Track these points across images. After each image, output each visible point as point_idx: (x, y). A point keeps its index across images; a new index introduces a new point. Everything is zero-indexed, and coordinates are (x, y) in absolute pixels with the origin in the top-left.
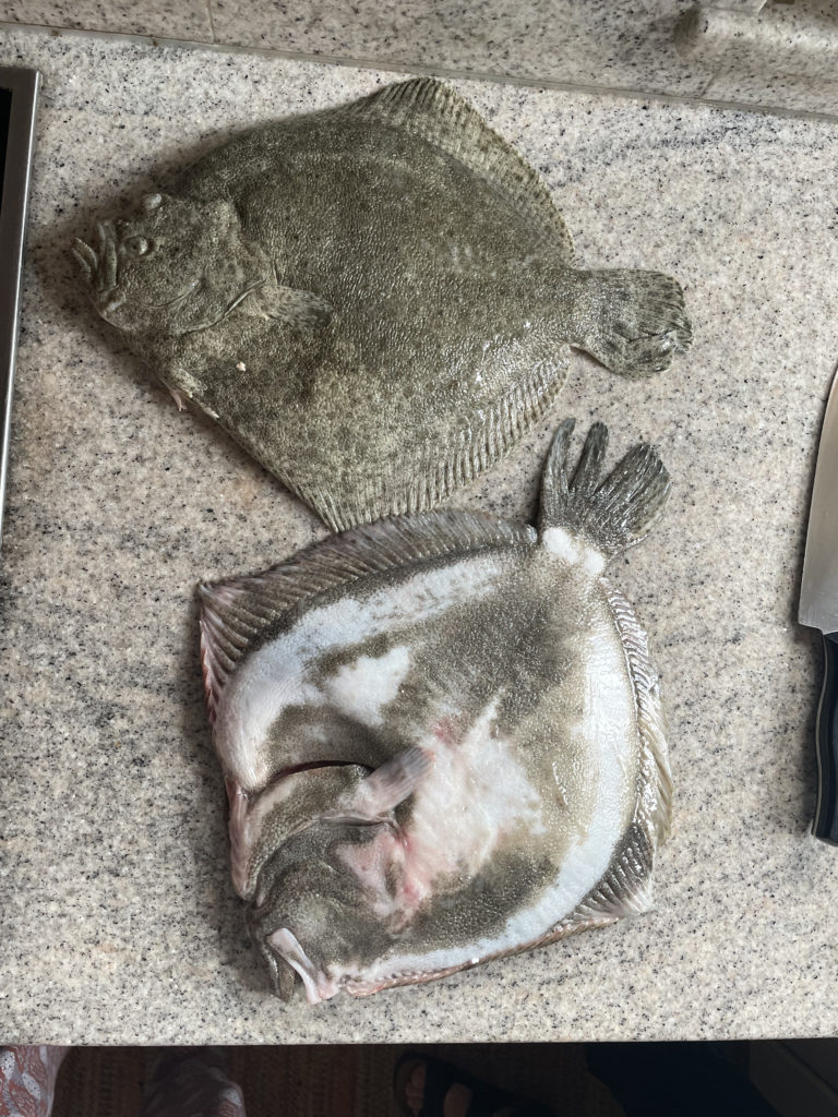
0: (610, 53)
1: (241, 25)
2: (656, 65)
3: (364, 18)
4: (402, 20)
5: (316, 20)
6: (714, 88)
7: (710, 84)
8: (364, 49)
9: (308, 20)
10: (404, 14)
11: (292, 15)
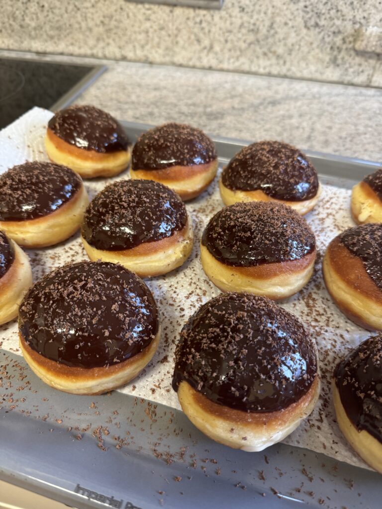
0: (327, 58)
1: (184, 53)
2: (347, 65)
3: (229, 45)
4: (243, 46)
5: (211, 47)
6: (374, 79)
7: (373, 76)
8: (229, 63)
9: (208, 48)
10: (245, 41)
11: (203, 45)
